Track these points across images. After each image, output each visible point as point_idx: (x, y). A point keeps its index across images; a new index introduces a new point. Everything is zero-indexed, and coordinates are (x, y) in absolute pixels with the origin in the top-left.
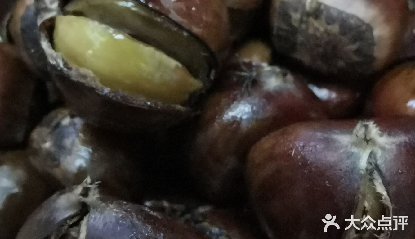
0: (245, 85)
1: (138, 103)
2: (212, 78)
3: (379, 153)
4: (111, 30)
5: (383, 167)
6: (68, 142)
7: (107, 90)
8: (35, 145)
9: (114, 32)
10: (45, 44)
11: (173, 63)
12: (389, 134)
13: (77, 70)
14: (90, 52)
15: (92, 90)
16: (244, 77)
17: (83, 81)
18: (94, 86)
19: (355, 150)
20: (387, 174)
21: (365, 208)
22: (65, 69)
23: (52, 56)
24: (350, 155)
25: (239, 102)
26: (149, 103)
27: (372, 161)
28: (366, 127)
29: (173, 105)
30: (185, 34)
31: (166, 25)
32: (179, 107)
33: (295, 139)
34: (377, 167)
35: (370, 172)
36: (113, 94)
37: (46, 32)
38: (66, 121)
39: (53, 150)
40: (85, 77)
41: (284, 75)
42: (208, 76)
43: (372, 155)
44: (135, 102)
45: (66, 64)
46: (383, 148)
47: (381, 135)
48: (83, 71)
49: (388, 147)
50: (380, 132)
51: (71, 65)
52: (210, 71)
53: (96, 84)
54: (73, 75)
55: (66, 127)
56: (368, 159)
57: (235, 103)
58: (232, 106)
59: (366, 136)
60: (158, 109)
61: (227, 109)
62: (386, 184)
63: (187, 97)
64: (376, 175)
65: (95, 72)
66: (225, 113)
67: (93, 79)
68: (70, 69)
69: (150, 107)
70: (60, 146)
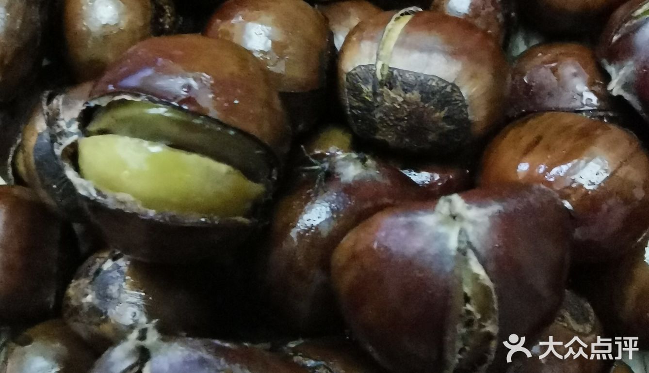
0: (317, 181)
1: (191, 221)
2: (275, 178)
3: (470, 229)
4: (146, 143)
5: (477, 244)
6: (113, 290)
7: (152, 213)
8: (74, 302)
9: (150, 145)
10: (70, 174)
11: (223, 168)
12: (480, 206)
13: (114, 198)
14: (126, 172)
15: (134, 216)
16: (314, 170)
17: (122, 207)
18: (135, 211)
19: (443, 230)
20: (482, 252)
21: (465, 294)
22: (99, 198)
23: (81, 185)
24: (437, 237)
25: (313, 202)
26: (203, 220)
27: (464, 239)
28: (450, 201)
29: (233, 218)
30: (232, 133)
31: (207, 126)
32: (240, 219)
33: (377, 230)
34: (469, 244)
35: (462, 252)
36: (160, 216)
37: (69, 161)
38: (108, 265)
39: (97, 302)
40: (123, 203)
41: (363, 161)
42: (270, 177)
43: (462, 232)
44: (186, 221)
45: (99, 192)
46: (474, 223)
47: (469, 208)
48: (121, 196)
49: (480, 220)
50: (467, 205)
51: (105, 192)
52: (271, 171)
53: (138, 207)
54: (110, 203)
55: (108, 272)
56: (459, 237)
57: (309, 203)
58: (306, 207)
59: (451, 212)
60: (216, 224)
61: (300, 213)
62: (483, 263)
63: (248, 206)
64: (471, 255)
65: (134, 195)
66: (300, 217)
67: (134, 203)
68: (105, 197)
69: (205, 223)
70: (105, 297)
